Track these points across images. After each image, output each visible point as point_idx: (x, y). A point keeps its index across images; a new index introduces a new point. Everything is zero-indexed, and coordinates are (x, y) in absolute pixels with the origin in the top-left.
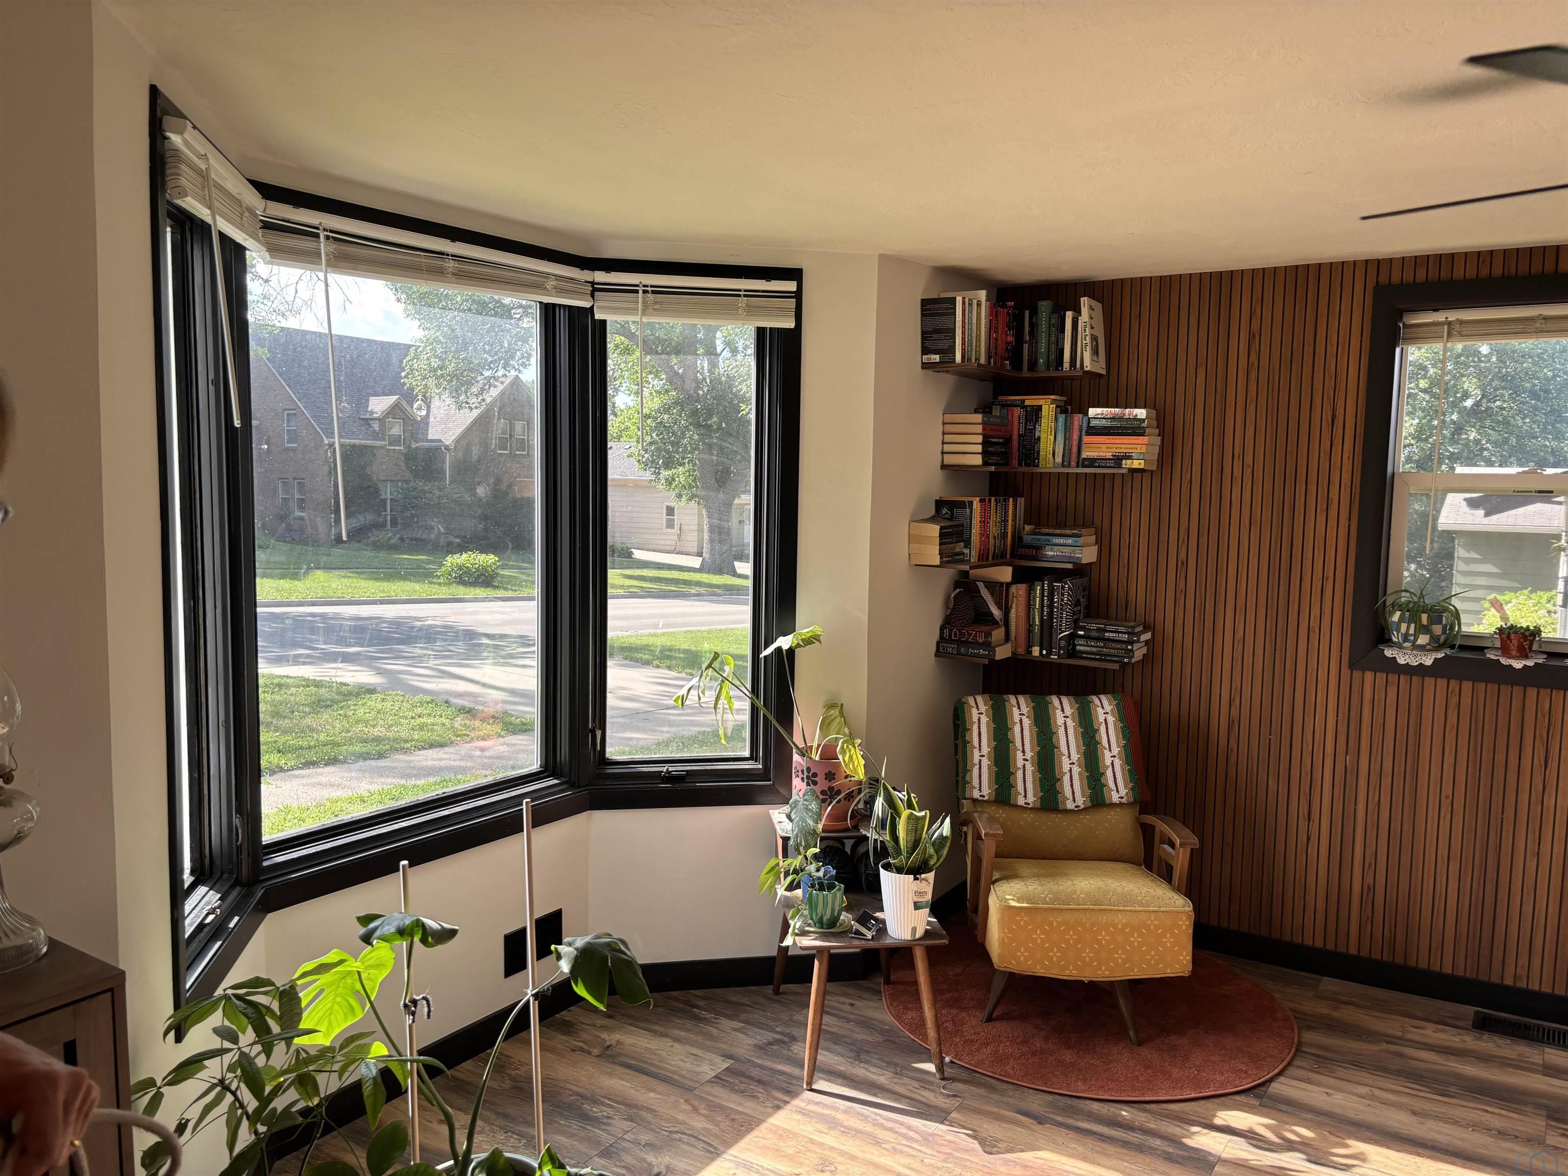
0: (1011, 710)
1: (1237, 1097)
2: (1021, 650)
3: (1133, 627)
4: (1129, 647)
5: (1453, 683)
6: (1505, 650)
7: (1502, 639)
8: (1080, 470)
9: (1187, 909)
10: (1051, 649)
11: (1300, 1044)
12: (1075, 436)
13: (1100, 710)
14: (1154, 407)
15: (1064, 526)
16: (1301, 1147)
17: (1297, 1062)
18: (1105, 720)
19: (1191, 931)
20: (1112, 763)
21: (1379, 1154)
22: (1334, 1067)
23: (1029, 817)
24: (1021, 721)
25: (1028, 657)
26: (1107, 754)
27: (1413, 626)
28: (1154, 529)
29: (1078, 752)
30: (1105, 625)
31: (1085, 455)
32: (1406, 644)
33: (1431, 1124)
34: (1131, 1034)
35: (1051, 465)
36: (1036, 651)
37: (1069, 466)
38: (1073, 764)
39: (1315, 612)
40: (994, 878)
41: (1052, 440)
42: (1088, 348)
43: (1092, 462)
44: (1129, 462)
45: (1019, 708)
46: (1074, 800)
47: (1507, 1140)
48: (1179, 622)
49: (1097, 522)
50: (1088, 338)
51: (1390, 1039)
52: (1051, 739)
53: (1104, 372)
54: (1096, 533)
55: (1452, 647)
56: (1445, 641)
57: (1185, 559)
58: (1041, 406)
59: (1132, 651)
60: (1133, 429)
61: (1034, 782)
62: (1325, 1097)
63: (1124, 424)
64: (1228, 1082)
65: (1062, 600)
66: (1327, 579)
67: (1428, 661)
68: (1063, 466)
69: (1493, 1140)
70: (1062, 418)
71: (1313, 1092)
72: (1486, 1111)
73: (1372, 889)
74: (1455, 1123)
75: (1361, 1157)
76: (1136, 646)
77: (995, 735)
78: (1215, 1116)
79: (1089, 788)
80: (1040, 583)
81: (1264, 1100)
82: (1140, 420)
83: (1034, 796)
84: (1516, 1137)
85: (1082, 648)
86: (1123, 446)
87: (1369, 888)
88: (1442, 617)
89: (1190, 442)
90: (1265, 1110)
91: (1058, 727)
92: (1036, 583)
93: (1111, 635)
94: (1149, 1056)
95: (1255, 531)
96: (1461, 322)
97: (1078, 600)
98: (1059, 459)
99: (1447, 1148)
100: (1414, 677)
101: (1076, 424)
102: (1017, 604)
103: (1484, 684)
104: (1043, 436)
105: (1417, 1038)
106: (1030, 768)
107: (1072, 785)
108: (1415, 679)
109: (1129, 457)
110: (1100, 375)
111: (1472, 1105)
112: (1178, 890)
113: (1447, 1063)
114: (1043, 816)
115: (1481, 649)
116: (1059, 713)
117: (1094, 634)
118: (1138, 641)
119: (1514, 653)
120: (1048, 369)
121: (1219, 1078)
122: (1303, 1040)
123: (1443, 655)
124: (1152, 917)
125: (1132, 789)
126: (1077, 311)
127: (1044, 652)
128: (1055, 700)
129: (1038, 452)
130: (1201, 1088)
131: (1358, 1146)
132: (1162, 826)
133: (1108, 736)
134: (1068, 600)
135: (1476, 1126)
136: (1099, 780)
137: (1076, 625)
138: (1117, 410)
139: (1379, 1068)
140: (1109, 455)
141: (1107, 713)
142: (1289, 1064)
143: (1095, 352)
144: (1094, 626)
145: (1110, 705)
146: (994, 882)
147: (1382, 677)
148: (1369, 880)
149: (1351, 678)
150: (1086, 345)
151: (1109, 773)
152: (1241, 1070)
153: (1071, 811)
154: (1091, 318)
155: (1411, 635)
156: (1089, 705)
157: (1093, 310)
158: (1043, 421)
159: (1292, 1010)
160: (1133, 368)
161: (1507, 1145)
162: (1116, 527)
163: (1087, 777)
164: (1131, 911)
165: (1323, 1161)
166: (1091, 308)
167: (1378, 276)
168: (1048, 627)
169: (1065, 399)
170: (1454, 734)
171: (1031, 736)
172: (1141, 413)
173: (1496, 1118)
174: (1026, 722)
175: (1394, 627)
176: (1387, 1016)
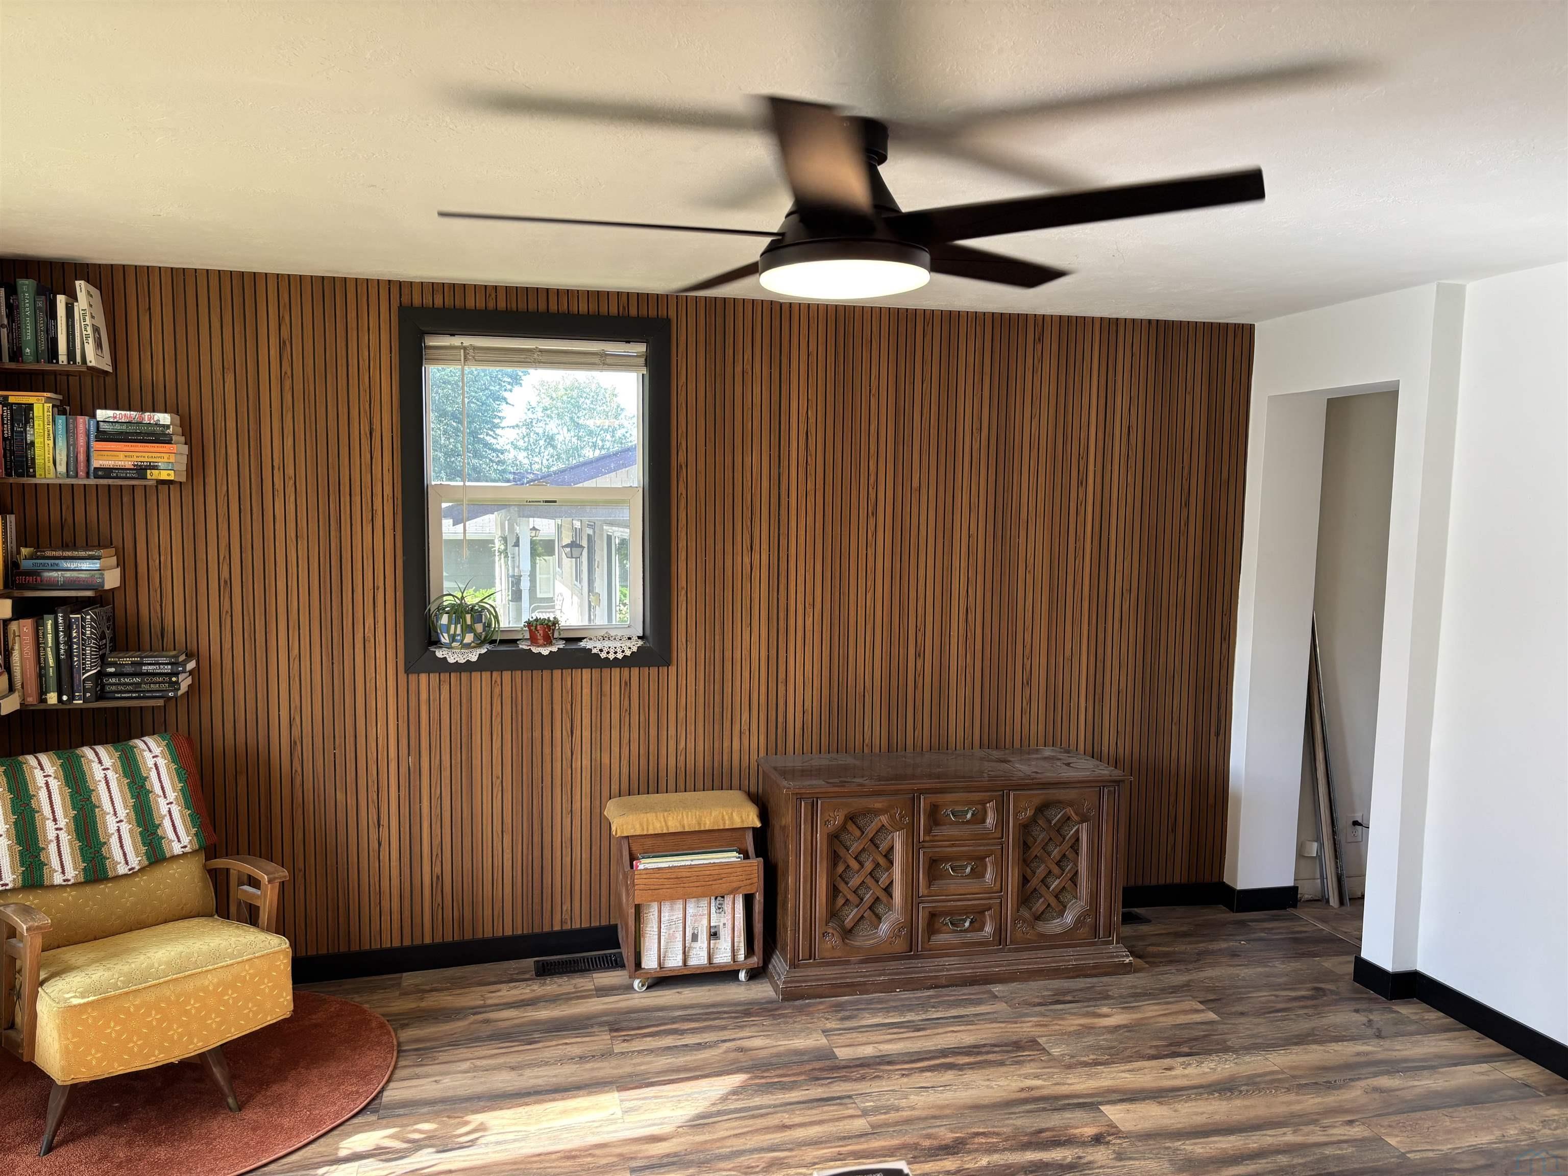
0: (32, 773)
1: (355, 1121)
2: (32, 700)
3: (176, 657)
4: (174, 679)
5: (495, 674)
6: (533, 640)
7: (530, 631)
8: (92, 481)
9: (284, 946)
10: (73, 692)
11: (399, 1044)
12: (82, 441)
13: (147, 754)
14: (177, 413)
15: (75, 547)
16: (427, 1142)
17: (401, 1063)
18: (156, 765)
19: (290, 968)
20: (170, 812)
21: (496, 1118)
22: (435, 1054)
23: (69, 895)
24: (47, 784)
25: (42, 707)
26: (162, 802)
27: (459, 626)
28: (189, 546)
29: (126, 807)
30: (142, 658)
31: (96, 463)
32: (454, 644)
33: (528, 1073)
34: (230, 1100)
35: (52, 475)
36: (52, 698)
37: (76, 476)
38: (121, 821)
39: (369, 621)
40: (41, 978)
41: (51, 445)
42: (91, 340)
43: (107, 472)
44: (155, 472)
45: (42, 769)
46: (127, 863)
47: (588, 1062)
48: (227, 646)
49: (117, 541)
50: (89, 329)
51: (475, 1010)
52: (89, 798)
53: (109, 369)
54: (116, 554)
55: (493, 642)
56: (486, 637)
57: (227, 576)
58: (32, 404)
59: (177, 683)
60: (158, 437)
61: (72, 853)
62: (435, 1086)
63: (144, 429)
64: (343, 1109)
65: (83, 634)
66: (378, 589)
67: (474, 658)
68: (68, 476)
69: (578, 1066)
70: (61, 420)
71: (423, 1085)
72: (566, 1044)
73: (440, 878)
74: (547, 1064)
75: (482, 1128)
76: (181, 677)
77: (13, 806)
78: (337, 1149)
79: (144, 844)
80: (52, 616)
81: (381, 1112)
82: (163, 426)
83: (75, 869)
84: (593, 1056)
85: (114, 688)
86: (146, 455)
87: (438, 877)
88: (482, 615)
89: (223, 451)
90: (384, 1122)
91: (96, 783)
92: (45, 616)
93: (150, 667)
94: (255, 1117)
95: (302, 544)
96: (475, 348)
97: (103, 632)
98: (62, 468)
99: (548, 1088)
100: (462, 673)
101: (81, 428)
102: (21, 644)
103: (520, 672)
104: (38, 442)
105: (496, 1001)
106: (65, 837)
107: (122, 846)
108: (465, 675)
109: (155, 468)
110: (106, 373)
111: (554, 1043)
112: (268, 930)
113: (526, 1014)
114: (88, 890)
115: (514, 641)
116: (96, 766)
117: (129, 669)
118: (184, 671)
119: (541, 642)
120: (38, 361)
121: (333, 1109)
122: (401, 1040)
123: (486, 650)
124: (247, 968)
125: (196, 834)
126: (72, 296)
127: (65, 698)
128: (87, 752)
129: (33, 459)
130: (317, 1127)
131: (476, 1119)
132: (238, 866)
133: (160, 781)
134: (92, 633)
135: (562, 1060)
136: (155, 833)
137: (103, 660)
138: (133, 415)
139: (472, 1040)
140: (129, 465)
141: (156, 756)
142: (395, 1068)
143: (99, 345)
144: (128, 660)
145: (159, 746)
146: (42, 984)
147: (434, 677)
148: (437, 870)
149: (408, 682)
150: (87, 337)
151: (167, 823)
152: (352, 1093)
153: (126, 875)
154: (91, 306)
155: (459, 635)
156: (133, 751)
157: (91, 296)
158: (36, 423)
159: (383, 1015)
160: (147, 366)
161: (588, 1066)
162: (141, 546)
163: (141, 833)
164: (222, 967)
165: (450, 1146)
166: (89, 294)
167: (400, 298)
168: (66, 669)
169: (60, 397)
170: (499, 719)
171: (63, 799)
172: (164, 418)
173: (575, 1046)
174: (54, 784)
175: (444, 629)
176: (467, 990)
